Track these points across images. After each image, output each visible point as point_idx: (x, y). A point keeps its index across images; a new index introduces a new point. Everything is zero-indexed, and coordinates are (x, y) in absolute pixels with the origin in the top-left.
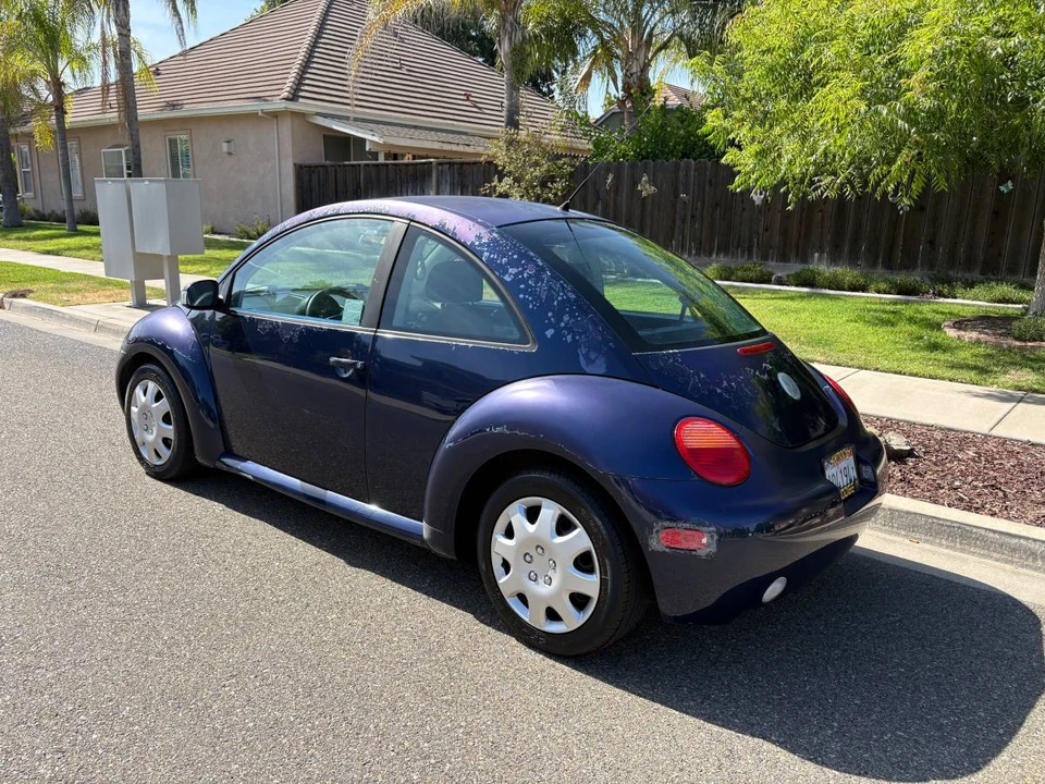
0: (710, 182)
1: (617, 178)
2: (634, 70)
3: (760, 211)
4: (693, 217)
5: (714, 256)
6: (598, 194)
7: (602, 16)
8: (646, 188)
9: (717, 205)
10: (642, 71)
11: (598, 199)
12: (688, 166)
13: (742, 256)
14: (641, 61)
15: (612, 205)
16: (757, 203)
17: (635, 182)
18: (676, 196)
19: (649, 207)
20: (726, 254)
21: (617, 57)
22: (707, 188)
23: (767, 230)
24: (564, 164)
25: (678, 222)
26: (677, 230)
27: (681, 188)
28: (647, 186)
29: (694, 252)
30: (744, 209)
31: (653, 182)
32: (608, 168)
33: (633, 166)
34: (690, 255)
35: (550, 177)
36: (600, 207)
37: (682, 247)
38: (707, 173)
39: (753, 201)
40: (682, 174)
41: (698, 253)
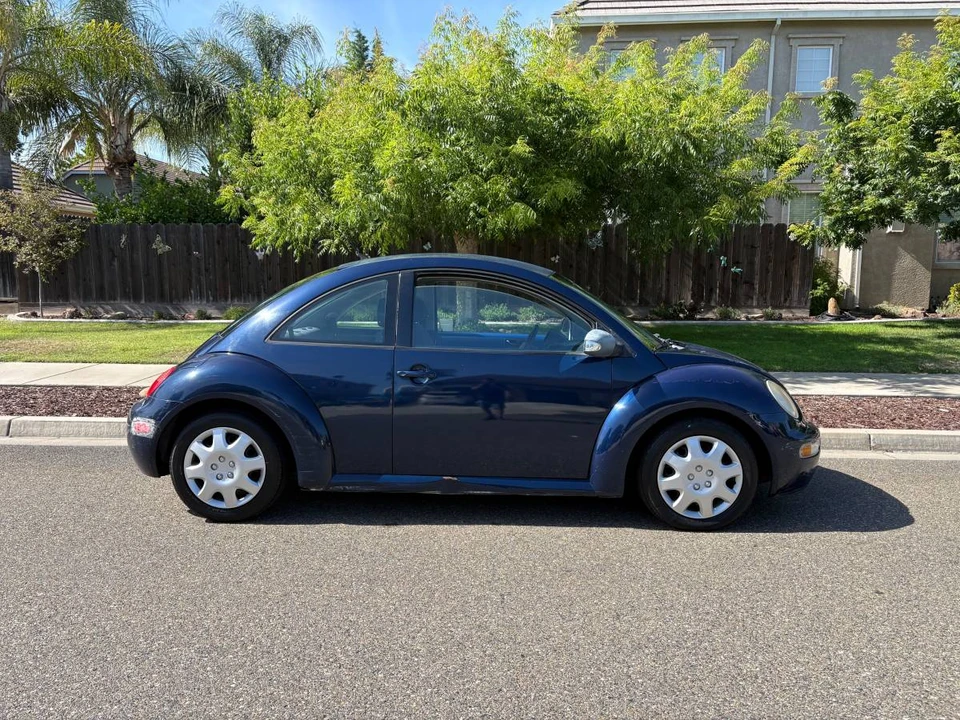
0: (218, 242)
1: (131, 238)
2: (119, 142)
3: (262, 264)
4: (207, 270)
5: (230, 300)
6: (112, 251)
7: (83, 94)
8: (161, 247)
9: (226, 260)
10: (126, 144)
11: (114, 256)
12: (197, 229)
13: (253, 300)
14: (125, 136)
15: (128, 259)
16: (259, 258)
17: (149, 242)
18: (190, 253)
19: (165, 263)
20: (239, 299)
21: (99, 130)
22: (216, 247)
23: (270, 279)
24: (74, 225)
25: (194, 274)
26: (194, 281)
27: (193, 247)
28: (161, 245)
29: (211, 298)
30: (249, 263)
31: (167, 241)
32: (119, 230)
33: (145, 228)
34: (208, 301)
35: (61, 236)
36: (116, 263)
37: (200, 295)
38: (215, 235)
39: (256, 256)
40: (192, 235)
41: (215, 299)
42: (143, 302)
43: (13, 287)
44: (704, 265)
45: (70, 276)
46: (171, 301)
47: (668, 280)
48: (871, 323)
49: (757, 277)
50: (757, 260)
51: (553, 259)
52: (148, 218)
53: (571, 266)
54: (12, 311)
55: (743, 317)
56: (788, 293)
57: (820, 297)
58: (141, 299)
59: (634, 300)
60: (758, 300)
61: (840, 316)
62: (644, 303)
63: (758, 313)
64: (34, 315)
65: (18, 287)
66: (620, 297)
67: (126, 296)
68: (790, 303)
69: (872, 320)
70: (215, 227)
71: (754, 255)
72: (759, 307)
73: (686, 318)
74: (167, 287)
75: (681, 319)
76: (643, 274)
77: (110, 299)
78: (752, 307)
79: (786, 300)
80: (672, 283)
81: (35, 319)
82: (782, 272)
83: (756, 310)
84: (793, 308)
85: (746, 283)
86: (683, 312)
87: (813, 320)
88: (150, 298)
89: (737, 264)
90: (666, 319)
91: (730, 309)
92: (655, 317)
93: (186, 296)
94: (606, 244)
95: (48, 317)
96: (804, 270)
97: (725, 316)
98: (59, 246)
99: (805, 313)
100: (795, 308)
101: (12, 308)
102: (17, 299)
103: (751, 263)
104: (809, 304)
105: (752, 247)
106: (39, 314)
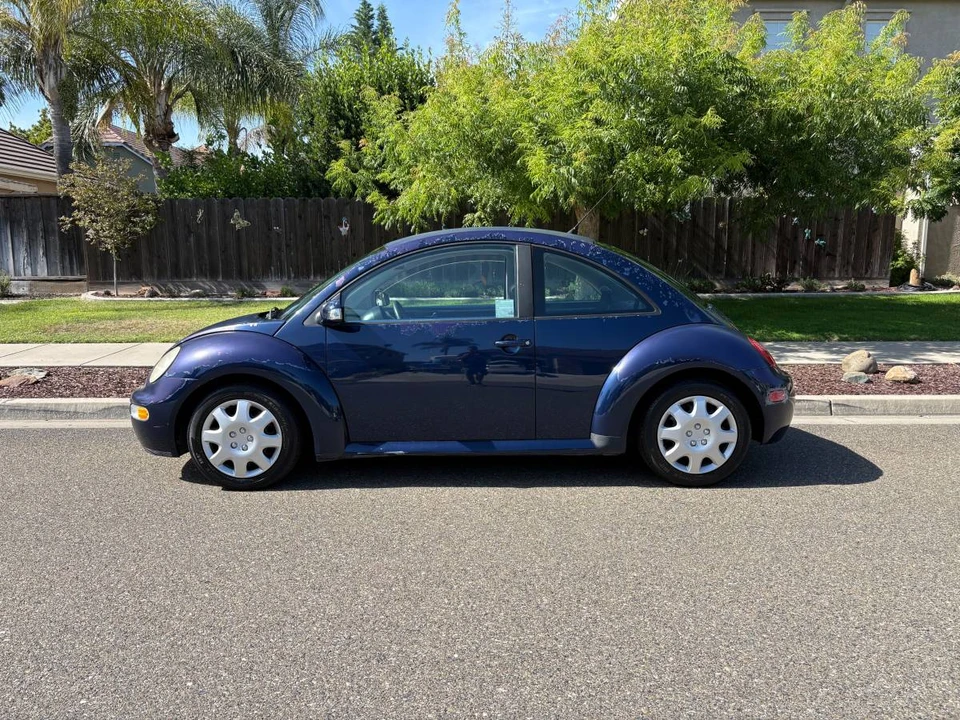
0: (300, 217)
1: (208, 213)
3: (347, 240)
4: (288, 246)
5: (312, 277)
6: (188, 227)
8: (239, 222)
9: (308, 236)
11: (190, 232)
12: (277, 204)
15: (203, 236)
16: (343, 234)
17: (227, 217)
18: (270, 229)
19: (244, 239)
20: (322, 276)
22: (298, 222)
23: (354, 255)
25: (274, 250)
26: (274, 256)
27: (273, 221)
28: (240, 220)
29: (293, 275)
30: (333, 239)
31: (245, 217)
32: (195, 205)
33: (222, 203)
34: (289, 278)
35: (135, 212)
36: (192, 239)
37: (280, 273)
38: (297, 209)
39: (340, 232)
40: (272, 210)
41: (297, 276)
42: (220, 279)
43: (81, 264)
44: (789, 237)
45: (144, 253)
46: (250, 278)
47: (753, 253)
48: (950, 293)
49: (840, 249)
50: (840, 232)
51: (641, 232)
52: (226, 192)
53: (659, 239)
54: (81, 290)
55: (828, 289)
56: (869, 265)
57: (900, 268)
58: (217, 277)
59: (720, 272)
60: (840, 273)
61: (922, 287)
62: (729, 276)
63: (840, 285)
64: (108, 294)
65: (86, 266)
66: (707, 269)
67: (202, 273)
68: (871, 274)
69: (951, 290)
70: (297, 201)
71: (837, 227)
72: (841, 279)
73: (773, 291)
74: (245, 264)
75: (767, 292)
76: (729, 247)
77: (186, 276)
78: (834, 279)
79: (867, 271)
80: (757, 256)
81: (110, 298)
82: (864, 244)
83: (837, 282)
84: (874, 279)
85: (829, 254)
86: (771, 284)
87: (893, 290)
88: (227, 276)
89: (820, 236)
90: (755, 291)
91: (815, 281)
92: (745, 289)
93: (266, 273)
94: (693, 217)
95: (123, 296)
96: (885, 243)
97: (810, 288)
98: (133, 222)
99: (885, 284)
100: (877, 279)
101: (79, 286)
102: (85, 277)
103: (835, 235)
104: (889, 276)
105: (836, 219)
106: (114, 292)
